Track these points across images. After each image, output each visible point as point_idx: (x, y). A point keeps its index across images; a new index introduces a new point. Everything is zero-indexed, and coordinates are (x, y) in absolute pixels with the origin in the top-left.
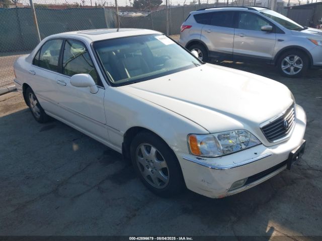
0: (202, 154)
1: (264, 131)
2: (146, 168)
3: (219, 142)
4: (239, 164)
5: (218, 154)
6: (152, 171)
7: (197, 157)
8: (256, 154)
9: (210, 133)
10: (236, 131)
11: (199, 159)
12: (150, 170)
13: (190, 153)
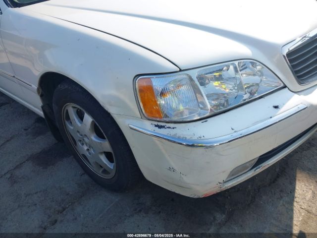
0: (166, 116)
1: (291, 61)
2: (79, 144)
3: (201, 88)
4: (245, 132)
5: (199, 115)
6: (88, 150)
7: (156, 123)
8: (276, 107)
9: (181, 70)
10: (236, 63)
11: (160, 127)
12: (85, 148)
13: (143, 116)
